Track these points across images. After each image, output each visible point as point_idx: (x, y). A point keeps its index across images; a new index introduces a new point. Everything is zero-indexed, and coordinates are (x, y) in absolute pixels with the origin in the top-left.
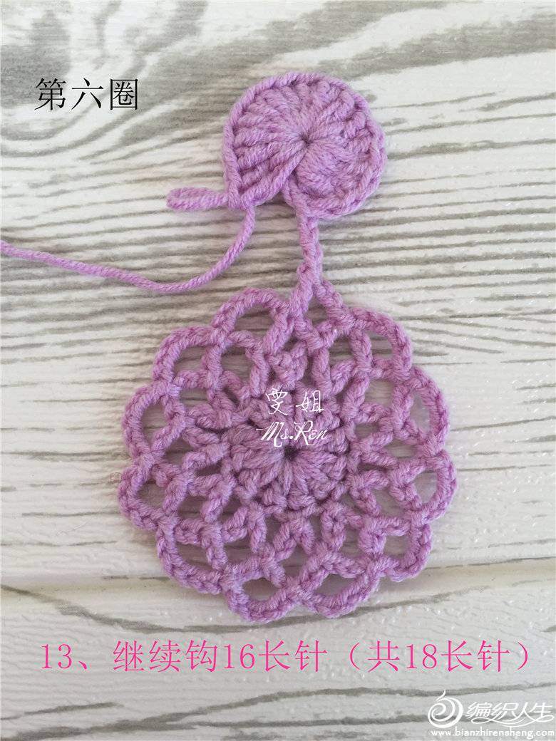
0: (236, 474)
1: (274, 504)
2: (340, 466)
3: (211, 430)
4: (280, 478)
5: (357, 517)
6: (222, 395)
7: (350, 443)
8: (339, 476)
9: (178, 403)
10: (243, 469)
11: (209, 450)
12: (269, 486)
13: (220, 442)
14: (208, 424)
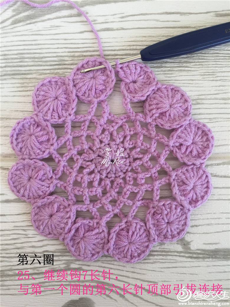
0: (99, 172)
1: (112, 177)
2: (128, 161)
3: (88, 161)
4: (112, 169)
5: (136, 175)
6: (89, 150)
7: (129, 154)
8: (128, 164)
9: (77, 156)
10: (101, 170)
11: (90, 167)
12: (109, 172)
13: (92, 164)
14: (87, 159)
